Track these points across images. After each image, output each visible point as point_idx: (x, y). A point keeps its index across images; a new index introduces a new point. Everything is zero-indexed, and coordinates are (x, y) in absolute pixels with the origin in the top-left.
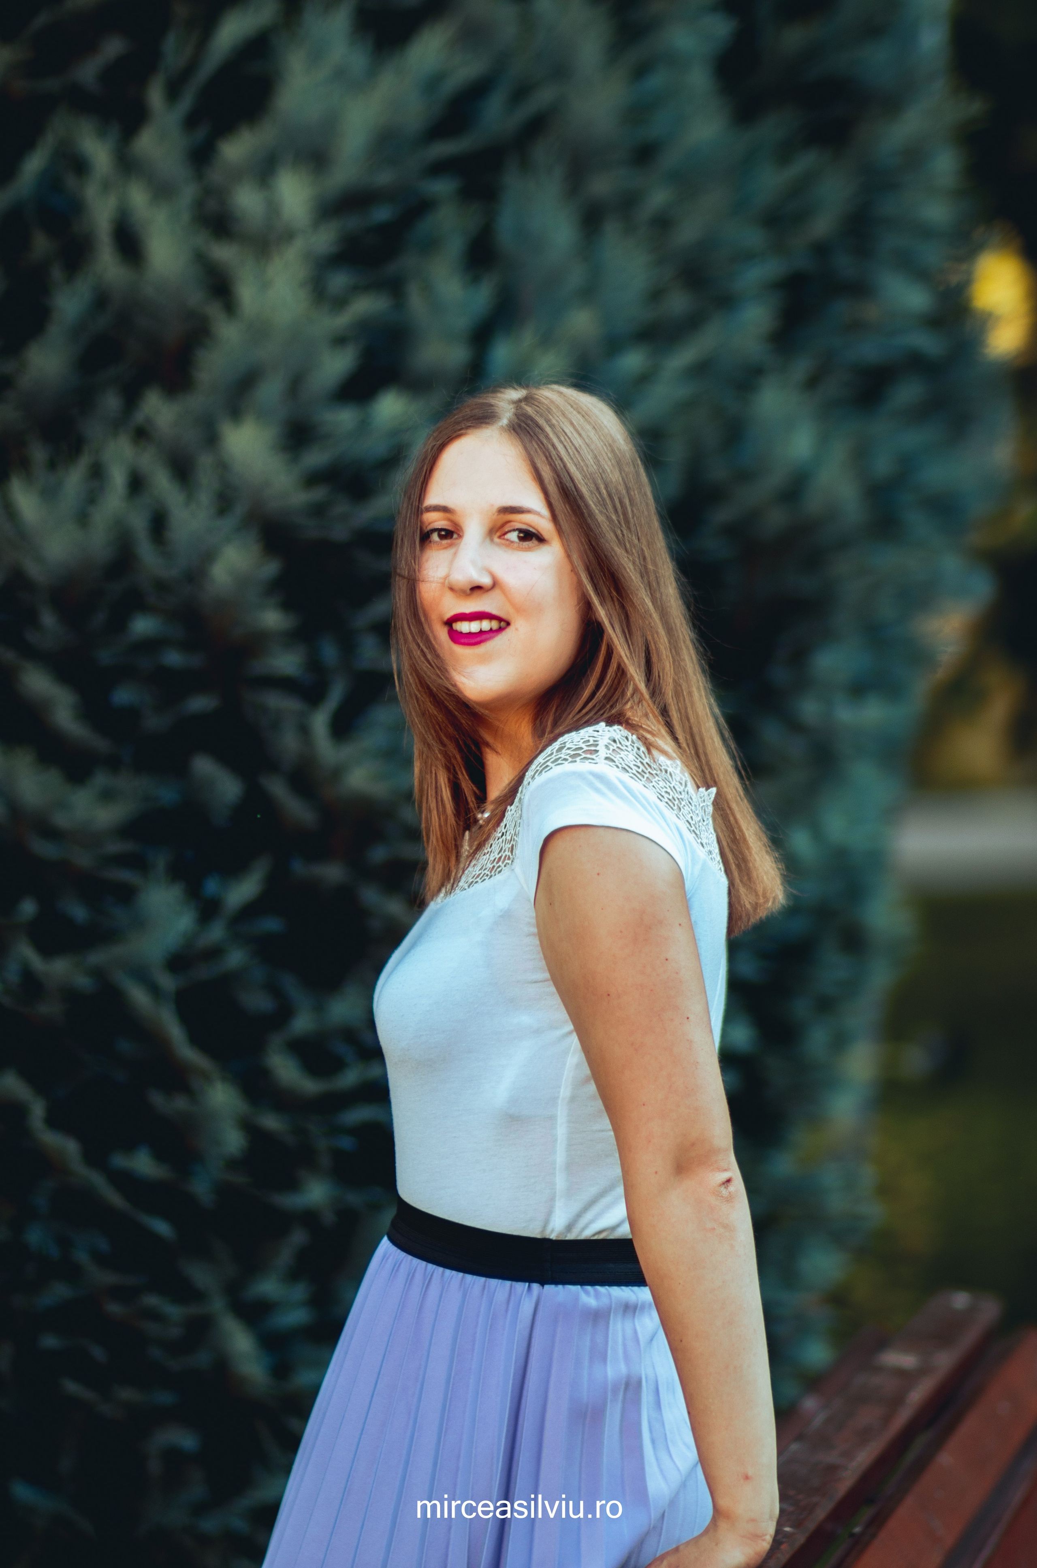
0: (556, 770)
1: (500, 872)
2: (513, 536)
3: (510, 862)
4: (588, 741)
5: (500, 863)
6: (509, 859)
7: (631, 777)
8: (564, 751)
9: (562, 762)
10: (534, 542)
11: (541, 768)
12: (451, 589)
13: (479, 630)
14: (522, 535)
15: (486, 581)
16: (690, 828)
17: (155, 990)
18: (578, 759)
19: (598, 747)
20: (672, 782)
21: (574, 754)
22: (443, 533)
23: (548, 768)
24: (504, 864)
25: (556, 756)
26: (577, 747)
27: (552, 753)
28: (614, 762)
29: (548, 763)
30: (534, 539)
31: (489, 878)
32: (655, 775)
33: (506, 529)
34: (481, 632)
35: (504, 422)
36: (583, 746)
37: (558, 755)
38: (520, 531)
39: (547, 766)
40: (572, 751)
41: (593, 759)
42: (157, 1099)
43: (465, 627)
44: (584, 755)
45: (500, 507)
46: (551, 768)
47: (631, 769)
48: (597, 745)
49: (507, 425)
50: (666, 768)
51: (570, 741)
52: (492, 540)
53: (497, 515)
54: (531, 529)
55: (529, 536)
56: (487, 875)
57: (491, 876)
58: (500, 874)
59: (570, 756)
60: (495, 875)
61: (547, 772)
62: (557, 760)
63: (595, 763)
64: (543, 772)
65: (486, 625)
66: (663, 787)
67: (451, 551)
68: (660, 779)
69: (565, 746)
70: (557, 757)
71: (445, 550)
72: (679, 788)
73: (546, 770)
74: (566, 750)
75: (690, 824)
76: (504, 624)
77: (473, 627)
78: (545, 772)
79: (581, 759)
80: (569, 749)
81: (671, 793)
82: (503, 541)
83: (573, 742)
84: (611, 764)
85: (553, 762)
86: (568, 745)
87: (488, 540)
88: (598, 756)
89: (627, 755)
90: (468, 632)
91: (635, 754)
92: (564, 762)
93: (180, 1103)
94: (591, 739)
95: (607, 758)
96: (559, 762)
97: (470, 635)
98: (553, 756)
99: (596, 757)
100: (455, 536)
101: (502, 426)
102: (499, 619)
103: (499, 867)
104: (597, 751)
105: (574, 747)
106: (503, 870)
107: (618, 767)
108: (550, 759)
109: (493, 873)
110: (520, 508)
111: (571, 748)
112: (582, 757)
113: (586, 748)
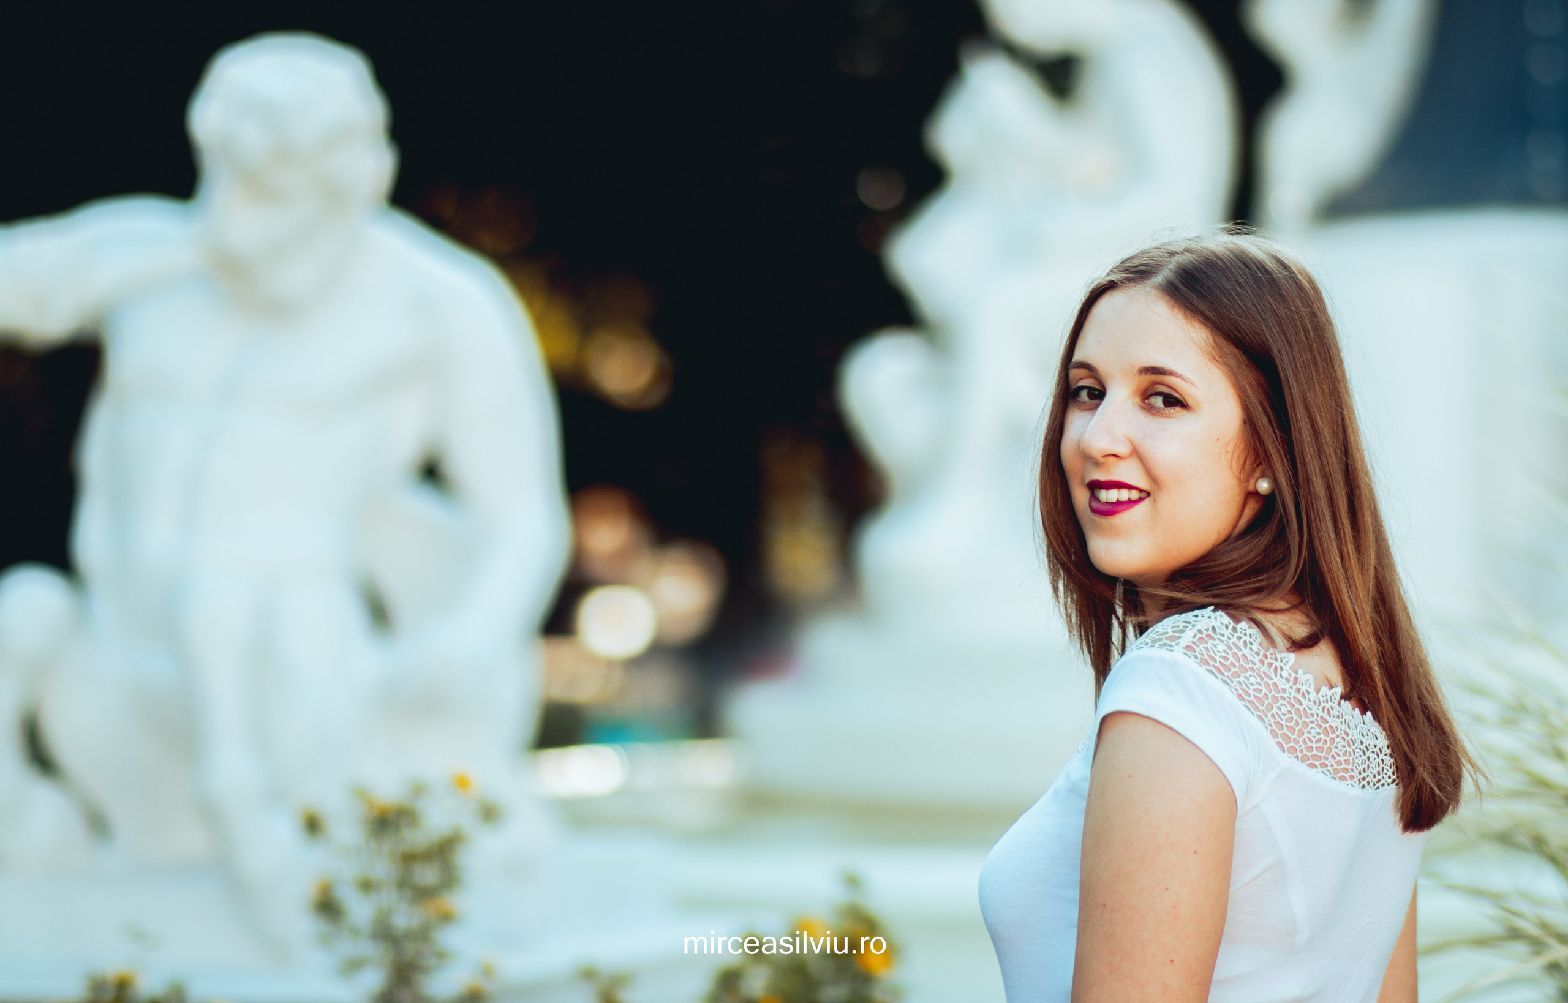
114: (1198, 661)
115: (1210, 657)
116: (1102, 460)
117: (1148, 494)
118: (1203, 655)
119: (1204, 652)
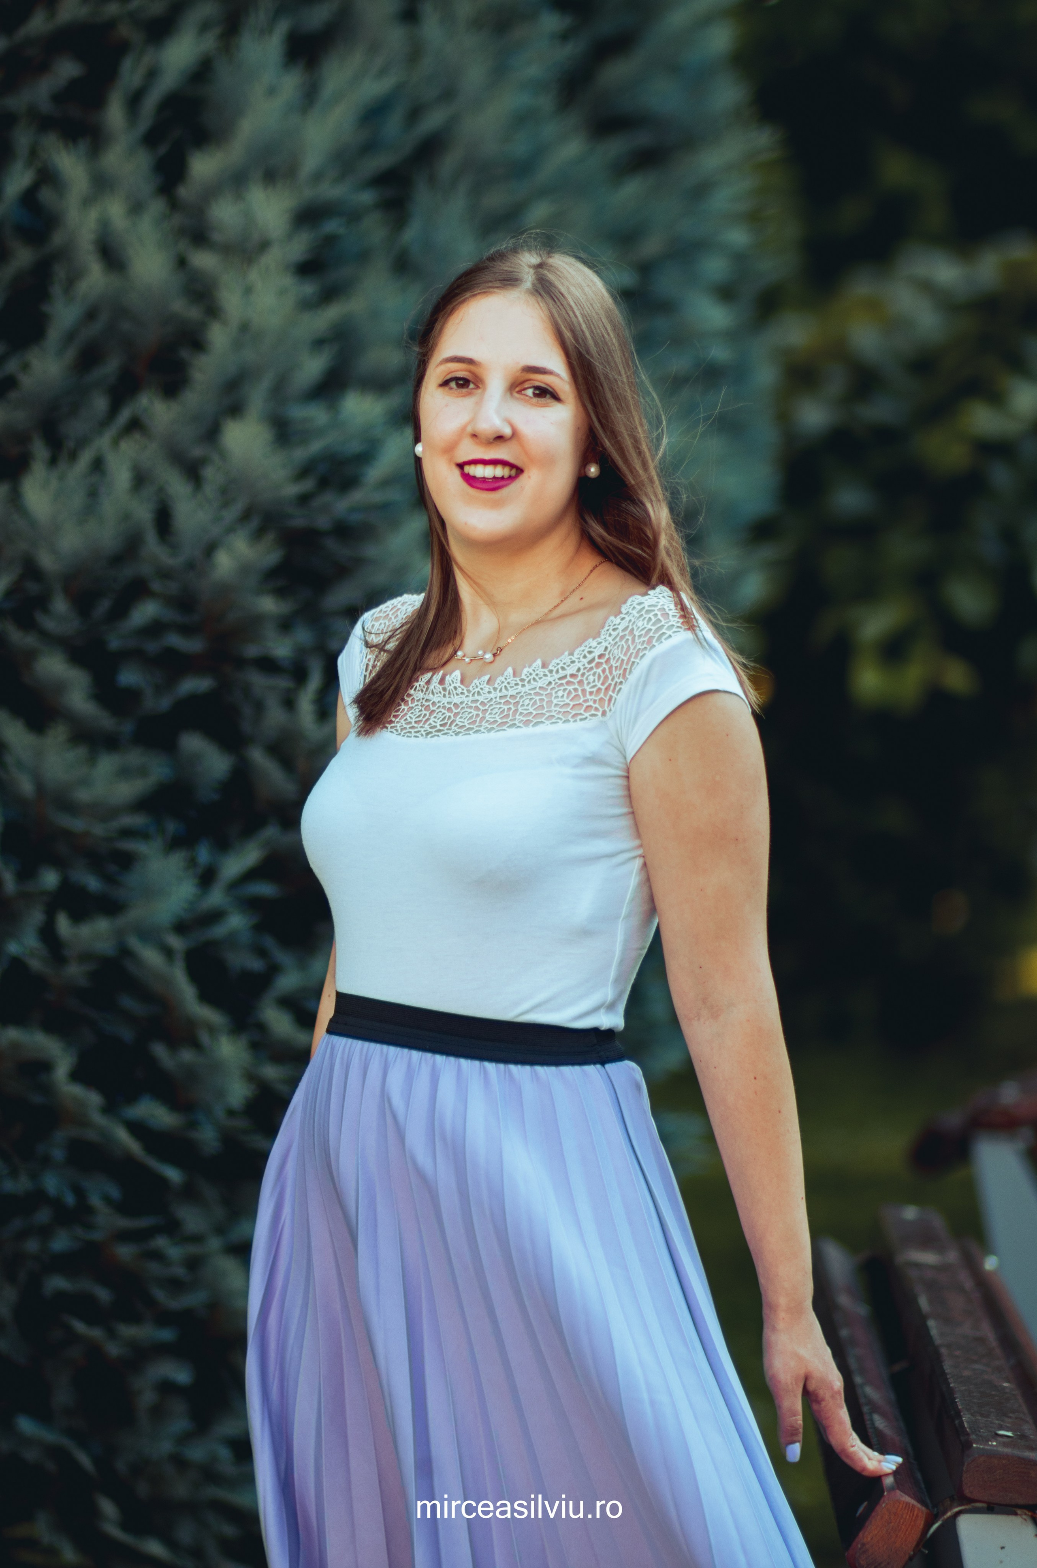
2: (530, 392)
10: (548, 400)
12: (474, 436)
14: (537, 392)
15: (507, 431)
17: (168, 953)
22: (461, 382)
30: (548, 396)
33: (526, 385)
34: (495, 478)
38: (536, 388)
42: (160, 1051)
43: (479, 471)
45: (525, 366)
52: (511, 394)
53: (521, 372)
55: (545, 393)
62: (637, 653)
65: (499, 471)
71: (461, 398)
76: (518, 471)
77: (488, 472)
80: (640, 636)
82: (522, 397)
87: (508, 394)
93: (187, 1056)
97: (484, 480)
100: (472, 386)
102: (511, 466)
105: (643, 632)
110: (544, 369)
111: (642, 635)
113: (654, 628)
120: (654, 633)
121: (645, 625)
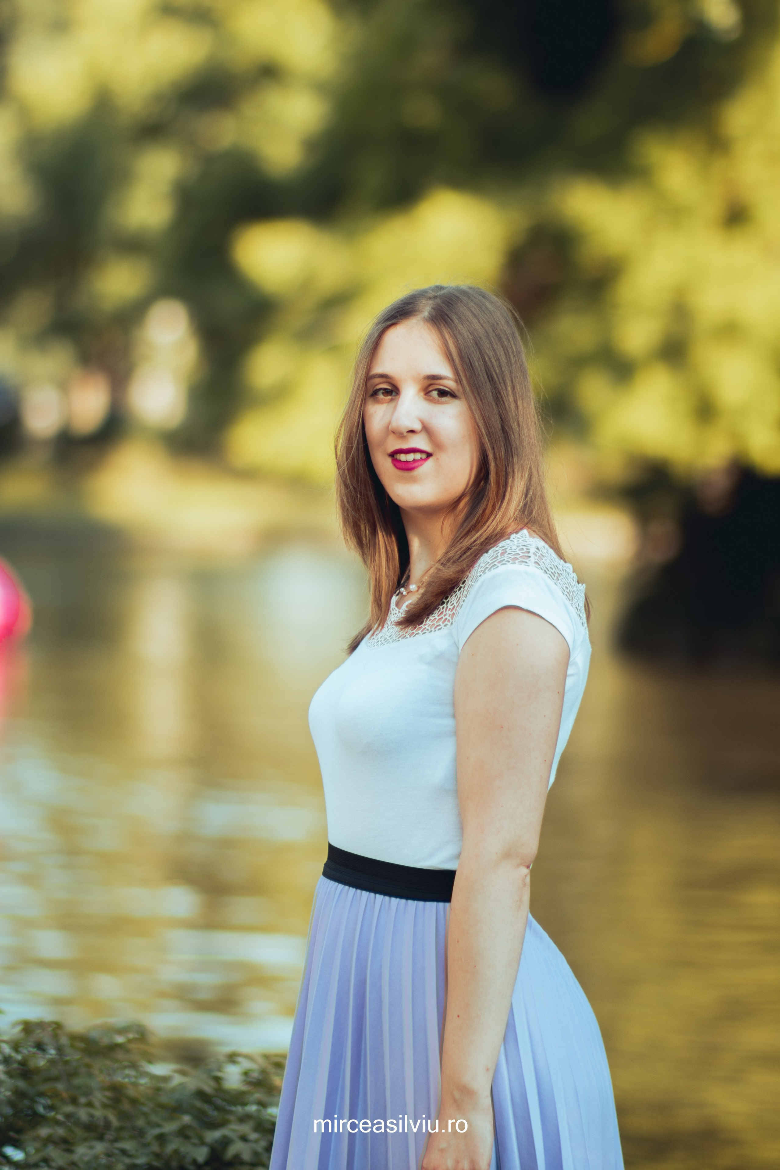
0: (502, 569)
1: (439, 629)
2: (435, 394)
3: (449, 624)
4: (523, 549)
5: (441, 623)
6: (449, 621)
7: (549, 577)
8: (506, 555)
9: (505, 563)
11: (490, 566)
13: (413, 459)
16: (577, 612)
18: (517, 562)
19: (530, 553)
20: (569, 579)
21: (514, 558)
23: (496, 567)
24: (444, 624)
25: (500, 558)
26: (516, 553)
27: (497, 556)
28: (539, 565)
29: (495, 563)
30: (449, 395)
31: (429, 632)
32: (560, 574)
35: (426, 314)
36: (519, 552)
37: (502, 558)
39: (495, 565)
40: (512, 555)
41: (526, 562)
43: (403, 457)
44: (520, 559)
46: (498, 567)
47: (549, 570)
48: (529, 552)
49: (427, 316)
50: (566, 569)
51: (509, 548)
54: (447, 389)
56: (428, 630)
57: (431, 631)
58: (440, 631)
59: (511, 559)
60: (435, 631)
61: (495, 569)
63: (528, 566)
64: (492, 569)
66: (564, 583)
67: (392, 405)
68: (563, 578)
69: (506, 552)
70: (502, 559)
72: (573, 583)
73: (494, 567)
74: (507, 554)
75: (577, 609)
78: (494, 569)
79: (519, 562)
81: (568, 587)
83: (512, 549)
84: (538, 566)
85: (499, 562)
86: (508, 551)
88: (530, 560)
89: (546, 560)
90: (405, 460)
91: (550, 559)
92: (507, 563)
94: (525, 548)
95: (536, 562)
96: (504, 562)
98: (498, 558)
99: (529, 561)
101: (424, 317)
103: (440, 625)
104: (530, 557)
105: (513, 553)
106: (442, 628)
107: (542, 569)
108: (496, 560)
109: (433, 629)
111: (511, 554)
112: (519, 560)
113: (521, 554)
114: (511, 562)
115: (515, 554)
116: (405, 434)
117: (429, 455)
118: (510, 558)
119: (510, 556)
120: (520, 557)
121: (517, 550)
